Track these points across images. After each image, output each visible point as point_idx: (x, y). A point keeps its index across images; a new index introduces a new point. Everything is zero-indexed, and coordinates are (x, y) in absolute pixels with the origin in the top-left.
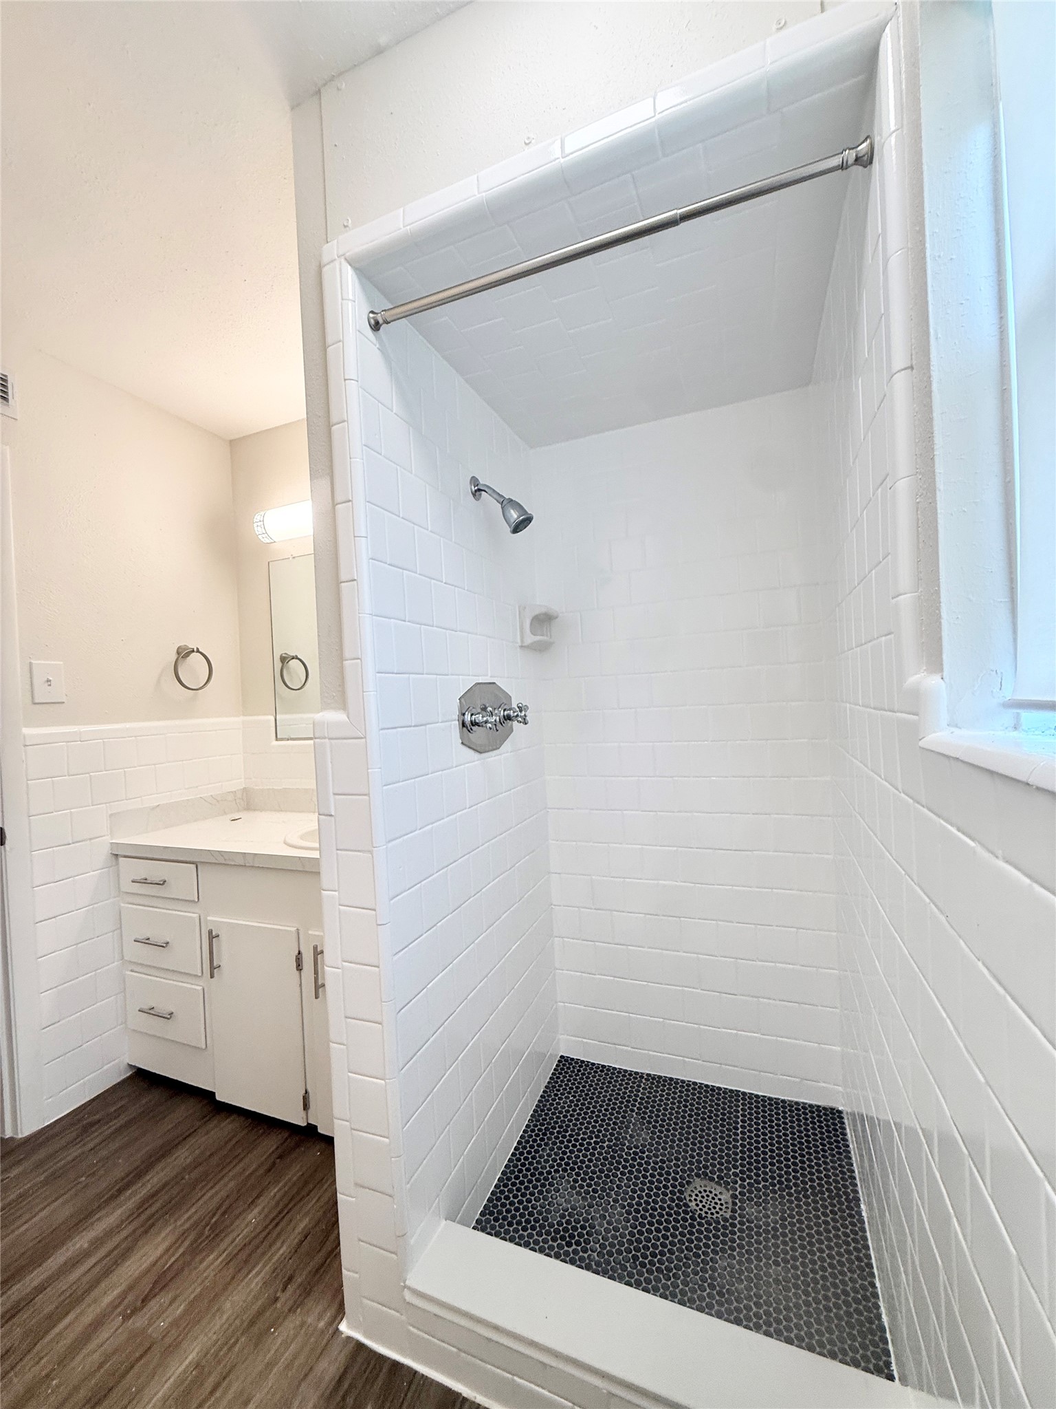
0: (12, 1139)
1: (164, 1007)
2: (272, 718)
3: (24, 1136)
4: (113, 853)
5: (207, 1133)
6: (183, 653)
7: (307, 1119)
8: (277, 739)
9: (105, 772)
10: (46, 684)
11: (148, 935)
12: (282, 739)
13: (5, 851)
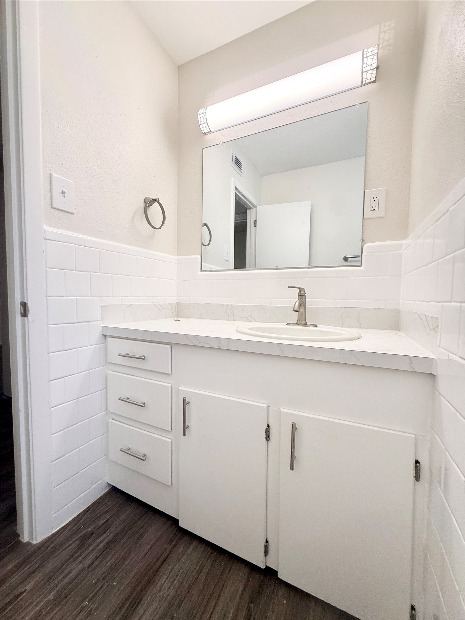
0: (28, 543)
1: (140, 449)
2: (200, 257)
3: (38, 542)
4: (103, 334)
5: (179, 560)
6: (149, 203)
7: (266, 563)
8: (201, 271)
9: (99, 274)
10: (62, 195)
11: (129, 396)
12: (205, 271)
13: (28, 320)
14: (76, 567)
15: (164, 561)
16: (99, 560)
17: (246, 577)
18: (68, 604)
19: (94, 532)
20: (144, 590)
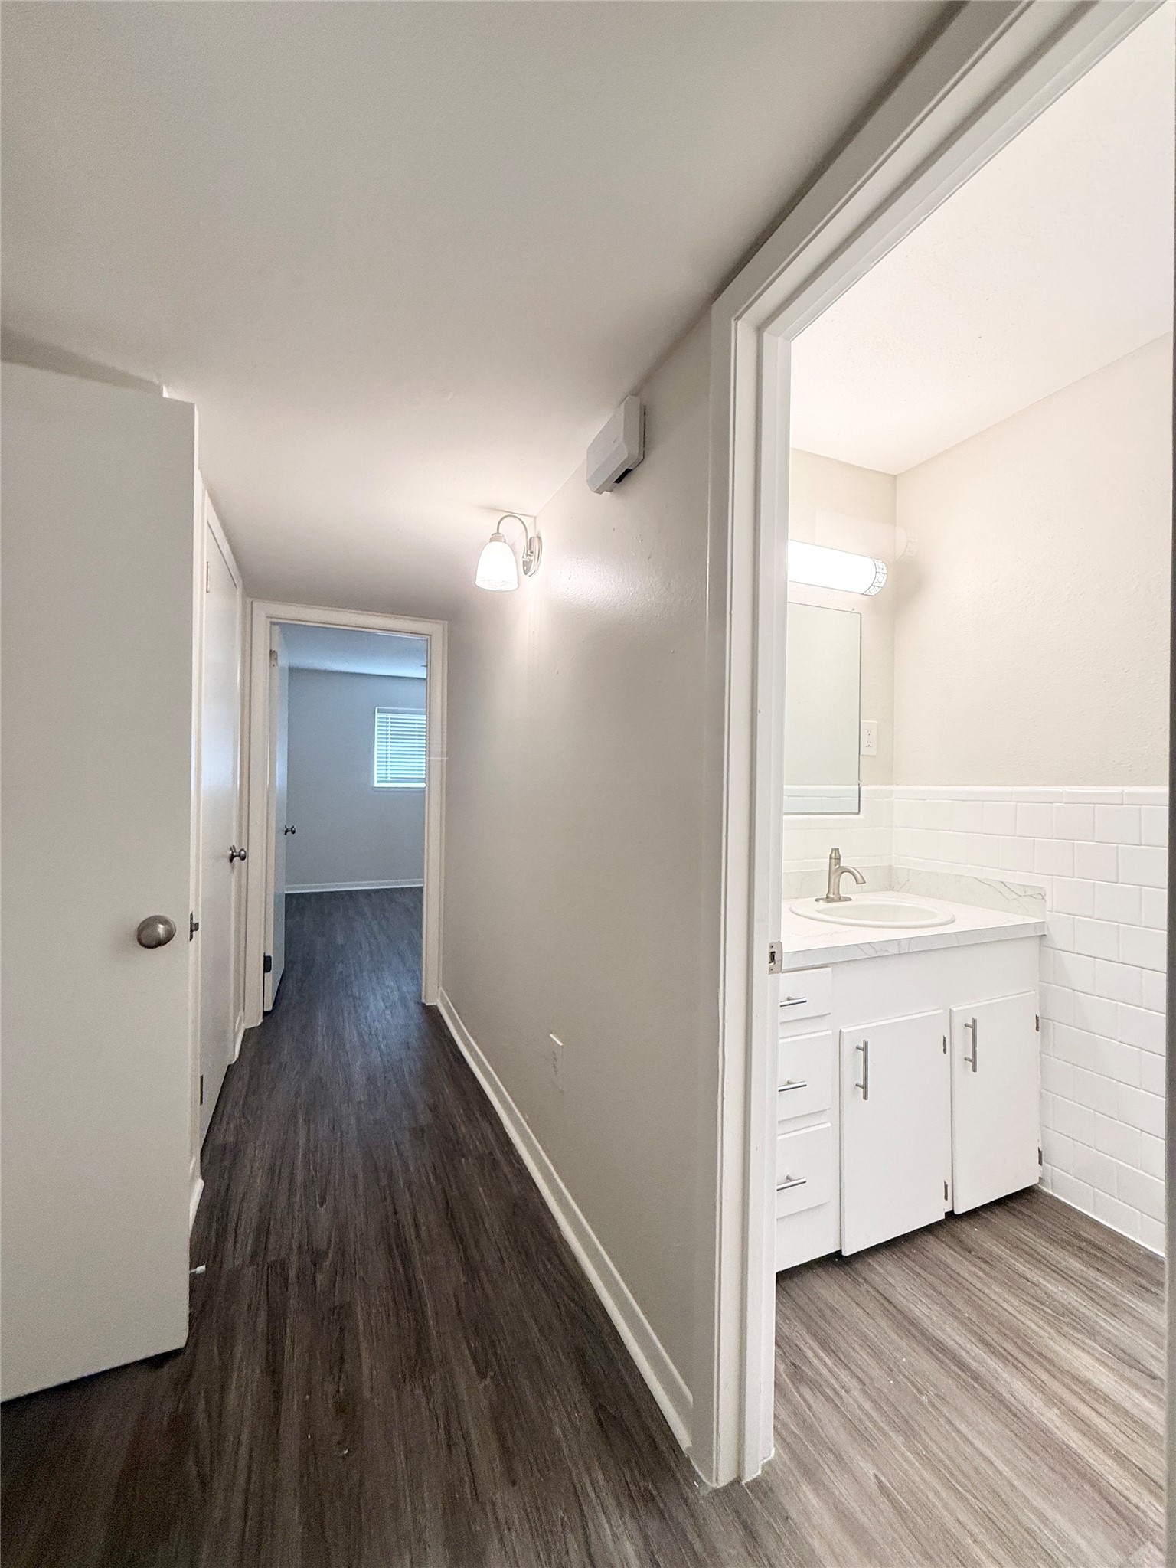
14: (856, 1398)
15: (886, 1299)
16: (853, 1367)
17: (939, 1242)
18: (918, 1418)
19: (791, 1362)
20: (923, 1333)
